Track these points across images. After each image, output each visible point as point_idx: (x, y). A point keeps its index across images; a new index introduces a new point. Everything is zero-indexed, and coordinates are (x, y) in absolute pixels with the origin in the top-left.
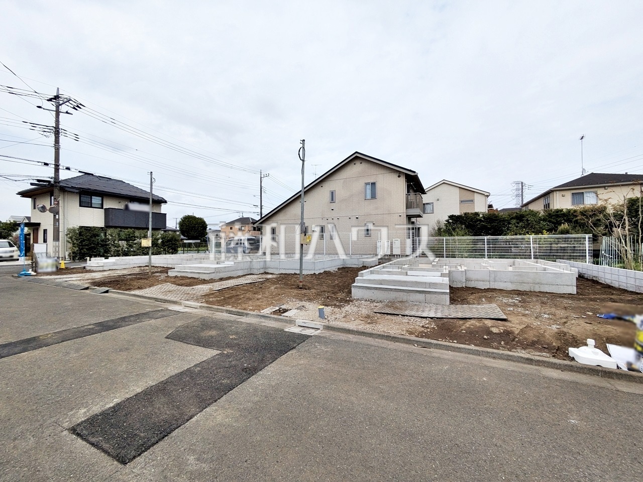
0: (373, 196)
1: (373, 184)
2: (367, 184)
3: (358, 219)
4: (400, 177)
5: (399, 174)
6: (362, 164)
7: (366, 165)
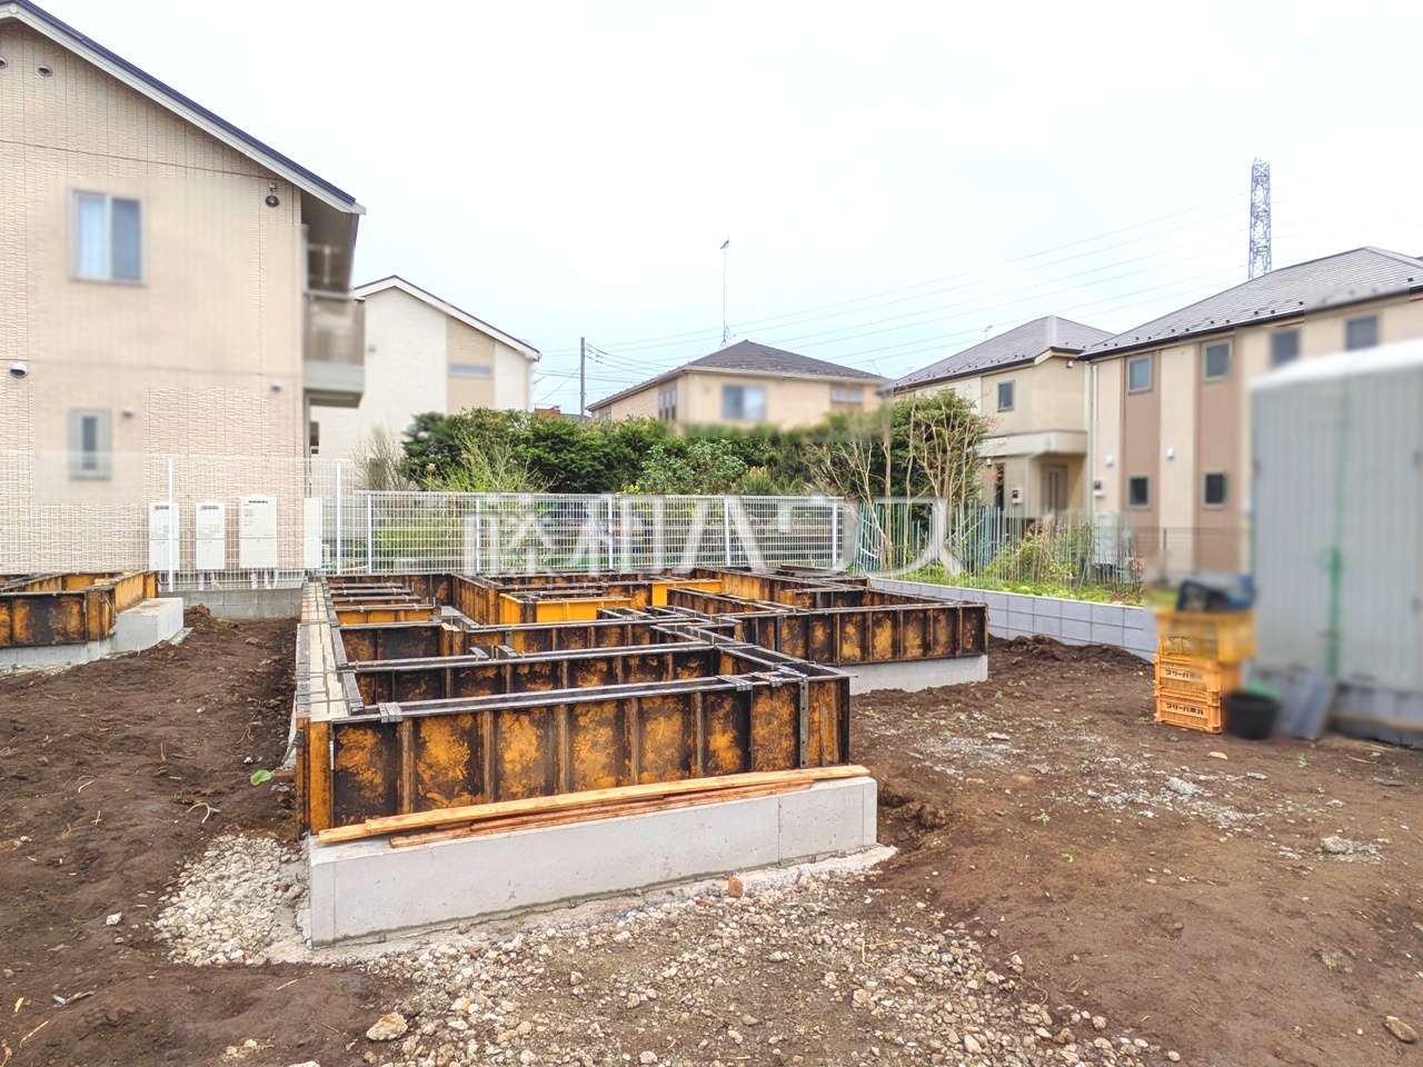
0: (127, 269)
1: (127, 209)
2: (86, 197)
3: (21, 381)
4: (276, 204)
5: (271, 189)
6: (49, 80)
7: (82, 96)
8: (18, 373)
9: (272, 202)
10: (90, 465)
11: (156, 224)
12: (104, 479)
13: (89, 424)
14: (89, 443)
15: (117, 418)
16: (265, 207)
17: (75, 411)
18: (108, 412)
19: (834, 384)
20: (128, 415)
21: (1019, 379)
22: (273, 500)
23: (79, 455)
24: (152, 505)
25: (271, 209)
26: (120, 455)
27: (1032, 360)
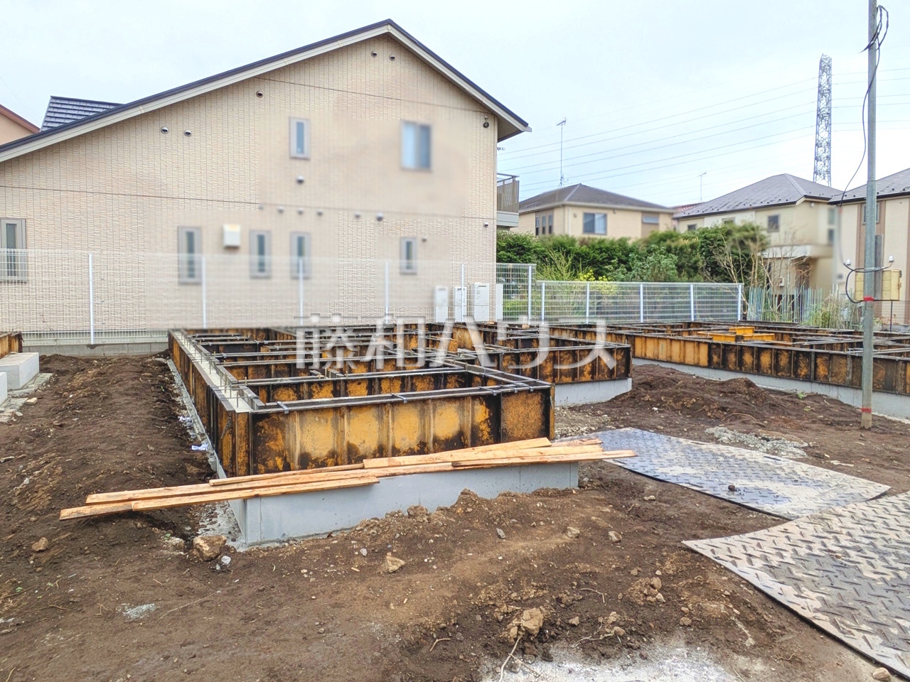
0: (425, 162)
2: (406, 124)
3: (381, 223)
4: (488, 125)
5: (486, 119)
6: (394, 62)
7: (407, 70)
8: (380, 219)
9: (486, 126)
10: (408, 267)
11: (437, 137)
12: (414, 274)
13: (409, 245)
14: (409, 256)
15: (419, 241)
16: (483, 128)
17: (401, 238)
18: (415, 238)
19: (643, 212)
20: (424, 240)
21: (784, 214)
22: (488, 284)
23: (404, 261)
24: (438, 287)
25: (485, 129)
26: (420, 262)
27: (794, 203)
